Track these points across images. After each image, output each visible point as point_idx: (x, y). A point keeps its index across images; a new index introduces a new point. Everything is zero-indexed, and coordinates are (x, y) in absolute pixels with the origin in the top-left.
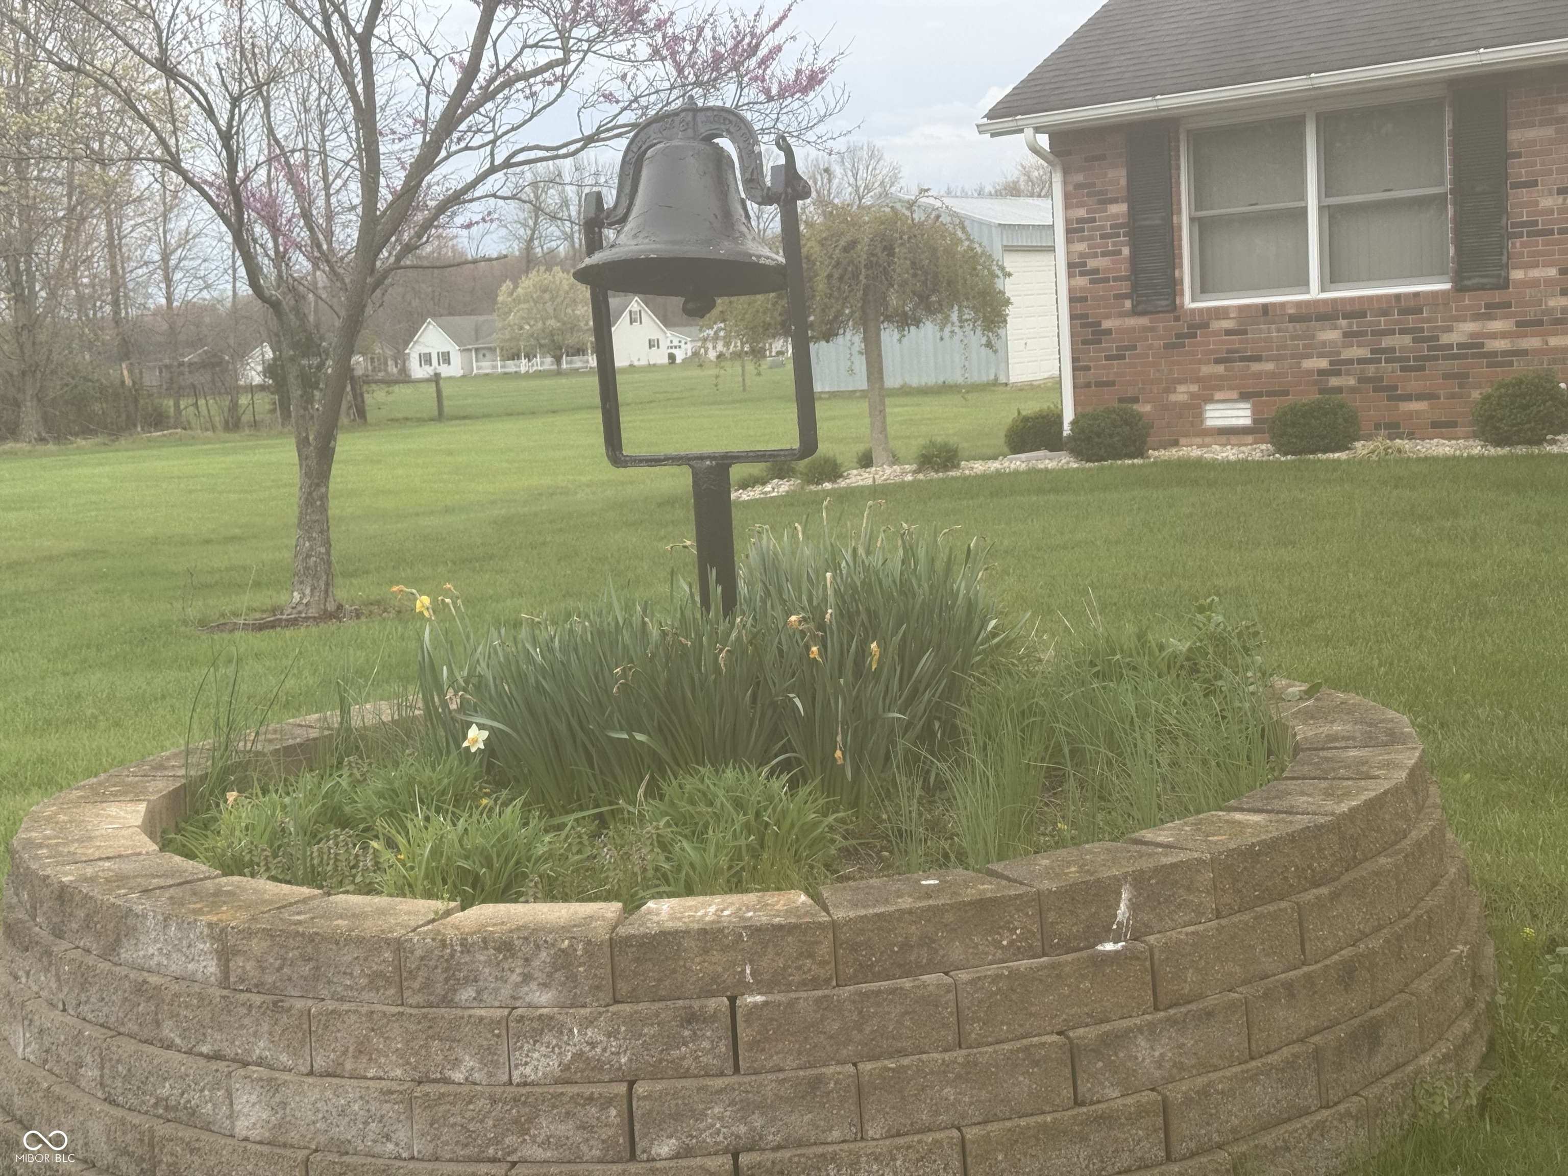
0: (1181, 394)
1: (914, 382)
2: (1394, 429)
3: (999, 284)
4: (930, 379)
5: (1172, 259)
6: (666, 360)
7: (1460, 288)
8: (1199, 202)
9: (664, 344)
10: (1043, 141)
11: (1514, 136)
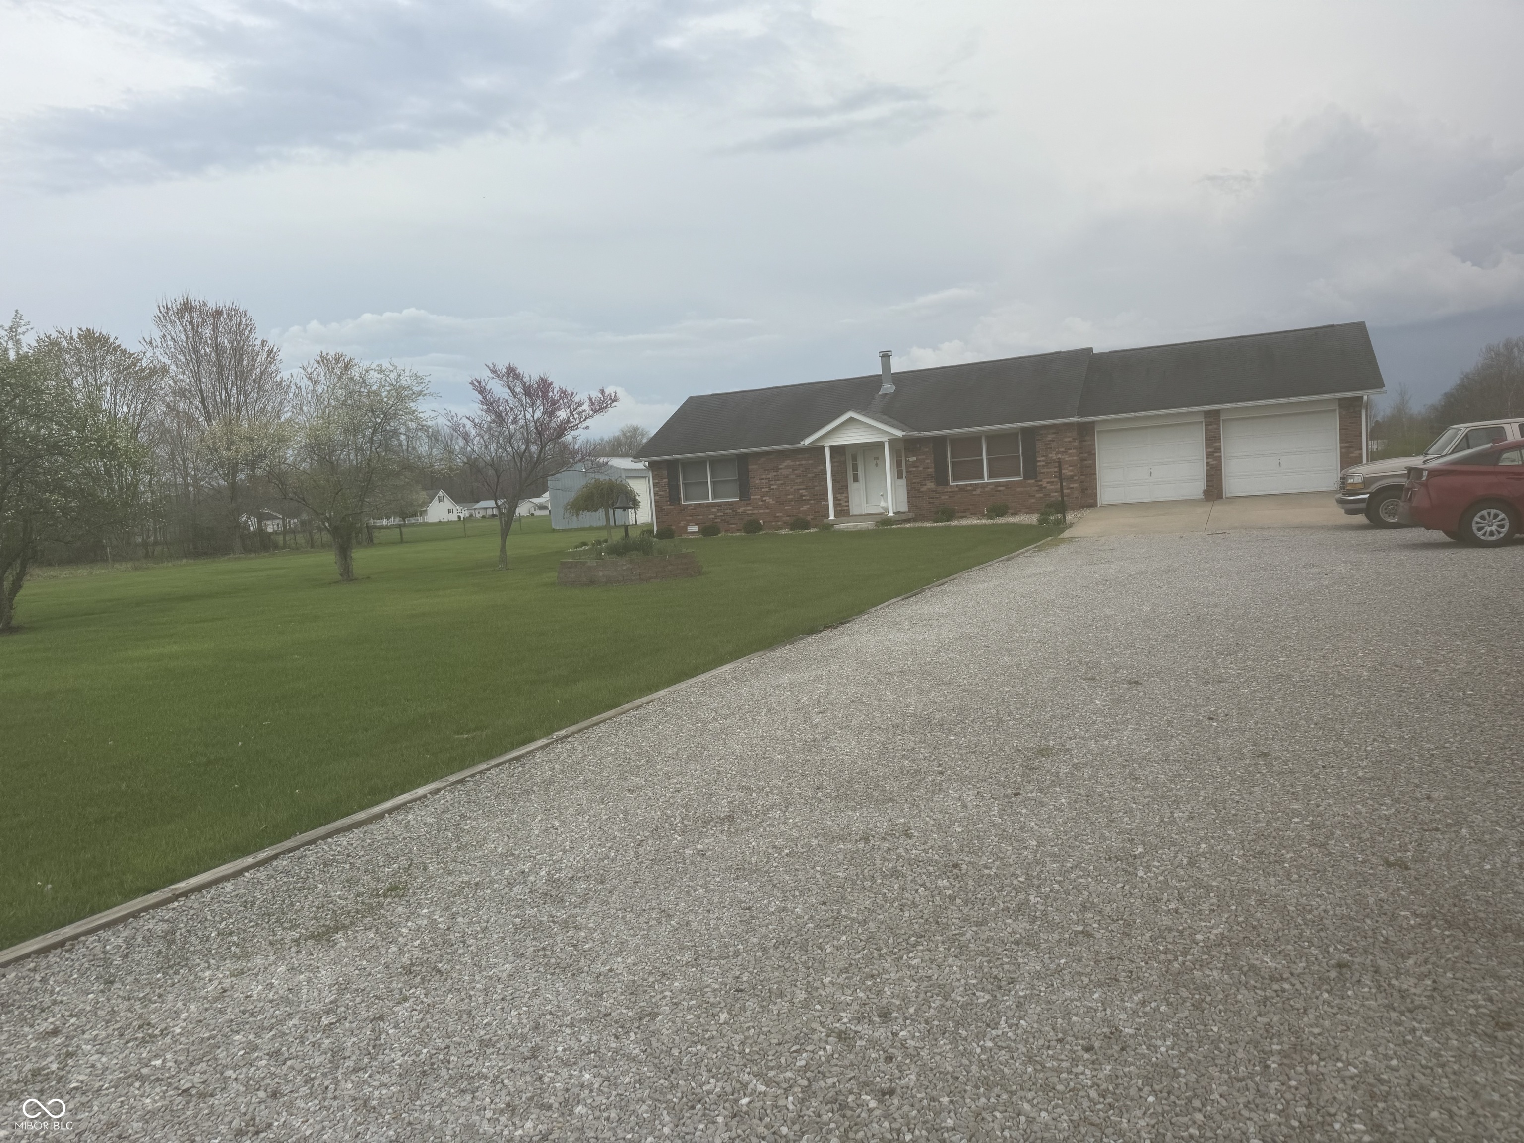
0: (682, 524)
1: (595, 525)
2: (727, 531)
3: (637, 497)
4: (587, 525)
5: (679, 493)
6: (457, 519)
7: (740, 500)
8: (684, 479)
9: (455, 511)
10: (647, 464)
11: (750, 467)
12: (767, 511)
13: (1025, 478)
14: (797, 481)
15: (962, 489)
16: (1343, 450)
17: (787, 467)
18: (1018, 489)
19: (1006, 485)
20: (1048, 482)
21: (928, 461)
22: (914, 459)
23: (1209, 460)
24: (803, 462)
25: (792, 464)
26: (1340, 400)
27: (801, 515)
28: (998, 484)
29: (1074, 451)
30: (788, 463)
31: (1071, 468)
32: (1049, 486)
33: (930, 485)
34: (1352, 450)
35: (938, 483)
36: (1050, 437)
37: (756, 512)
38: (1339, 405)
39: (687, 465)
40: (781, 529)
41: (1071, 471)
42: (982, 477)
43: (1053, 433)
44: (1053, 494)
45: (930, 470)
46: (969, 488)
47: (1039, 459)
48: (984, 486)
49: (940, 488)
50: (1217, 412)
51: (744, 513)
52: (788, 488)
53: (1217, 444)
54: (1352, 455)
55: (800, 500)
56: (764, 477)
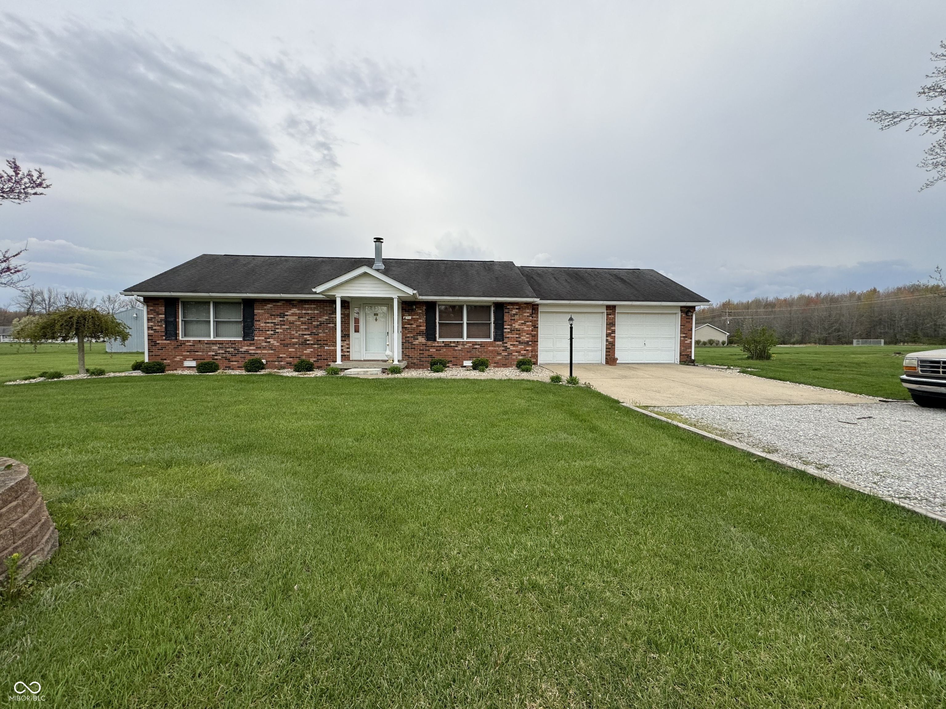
0: (178, 359)
2: (228, 368)
5: (176, 329)
7: (244, 340)
8: (184, 317)
10: (141, 298)
11: (256, 311)
12: (272, 352)
13: (495, 340)
14: (302, 327)
15: (447, 345)
16: (682, 339)
17: (293, 314)
18: (489, 348)
19: (481, 344)
20: (511, 345)
21: (421, 321)
22: (410, 318)
23: (608, 338)
24: (309, 312)
25: (298, 312)
26: (681, 307)
27: (304, 357)
28: (475, 344)
29: (531, 323)
30: (295, 310)
31: (528, 336)
32: (512, 348)
33: (422, 340)
34: (686, 339)
35: (428, 339)
36: (514, 312)
37: (259, 352)
38: (681, 310)
39: (187, 304)
40: (283, 368)
41: (528, 338)
42: (462, 337)
43: (517, 309)
44: (514, 354)
45: (421, 328)
46: (452, 345)
47: (505, 327)
48: (463, 344)
49: (429, 343)
50: (614, 307)
51: (247, 352)
52: (293, 332)
53: (613, 328)
54: (686, 342)
55: (304, 343)
56: (270, 321)
